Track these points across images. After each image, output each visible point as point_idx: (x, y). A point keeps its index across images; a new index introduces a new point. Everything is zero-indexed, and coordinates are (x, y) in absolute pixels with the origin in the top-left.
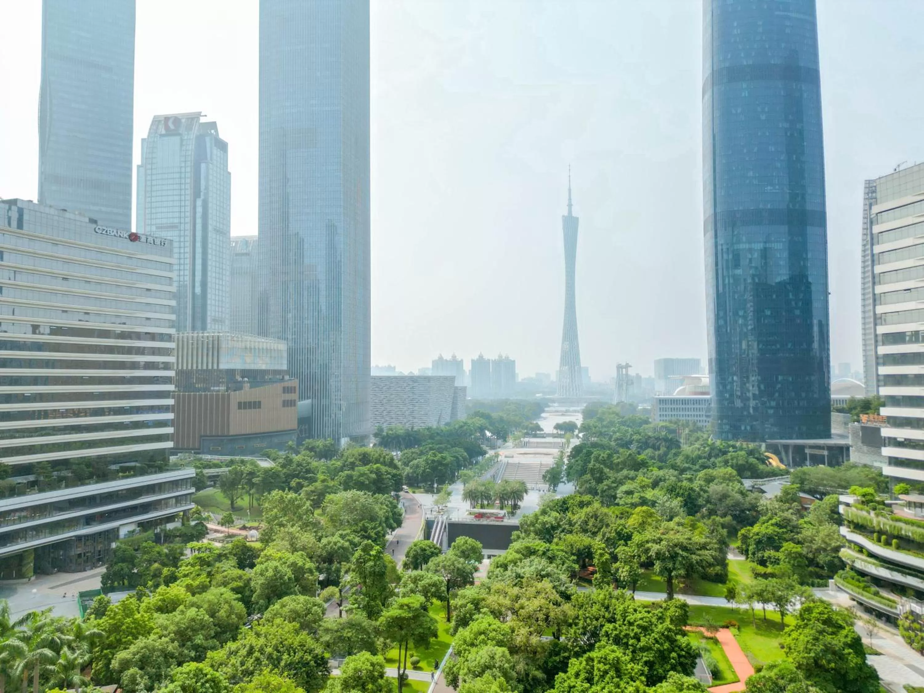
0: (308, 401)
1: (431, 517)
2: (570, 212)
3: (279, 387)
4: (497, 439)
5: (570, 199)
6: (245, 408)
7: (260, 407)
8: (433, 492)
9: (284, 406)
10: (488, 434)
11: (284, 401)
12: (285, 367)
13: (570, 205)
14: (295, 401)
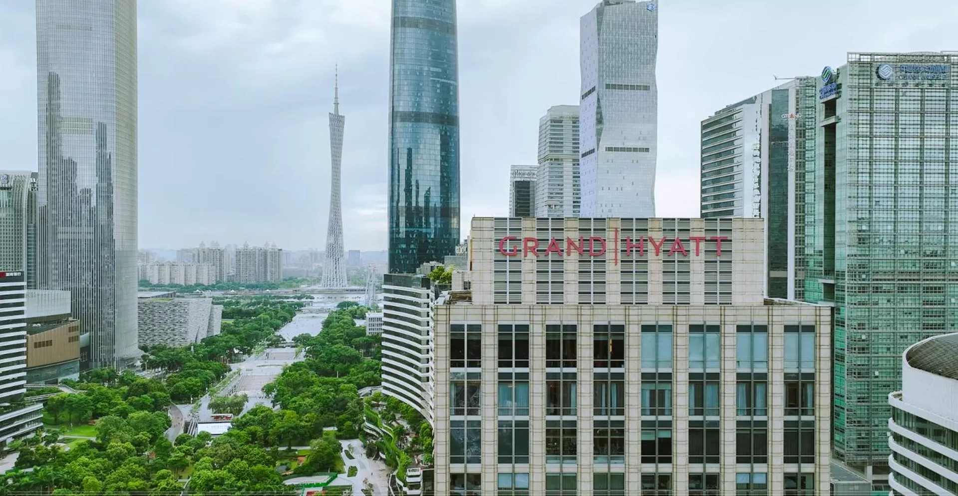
0: (88, 334)
1: (188, 420)
2: (337, 109)
3: (65, 327)
4: (243, 354)
5: (336, 98)
6: (40, 346)
7: (51, 345)
8: (190, 403)
9: (70, 341)
10: (236, 351)
11: (70, 338)
12: (69, 311)
13: (337, 104)
14: (78, 336)
